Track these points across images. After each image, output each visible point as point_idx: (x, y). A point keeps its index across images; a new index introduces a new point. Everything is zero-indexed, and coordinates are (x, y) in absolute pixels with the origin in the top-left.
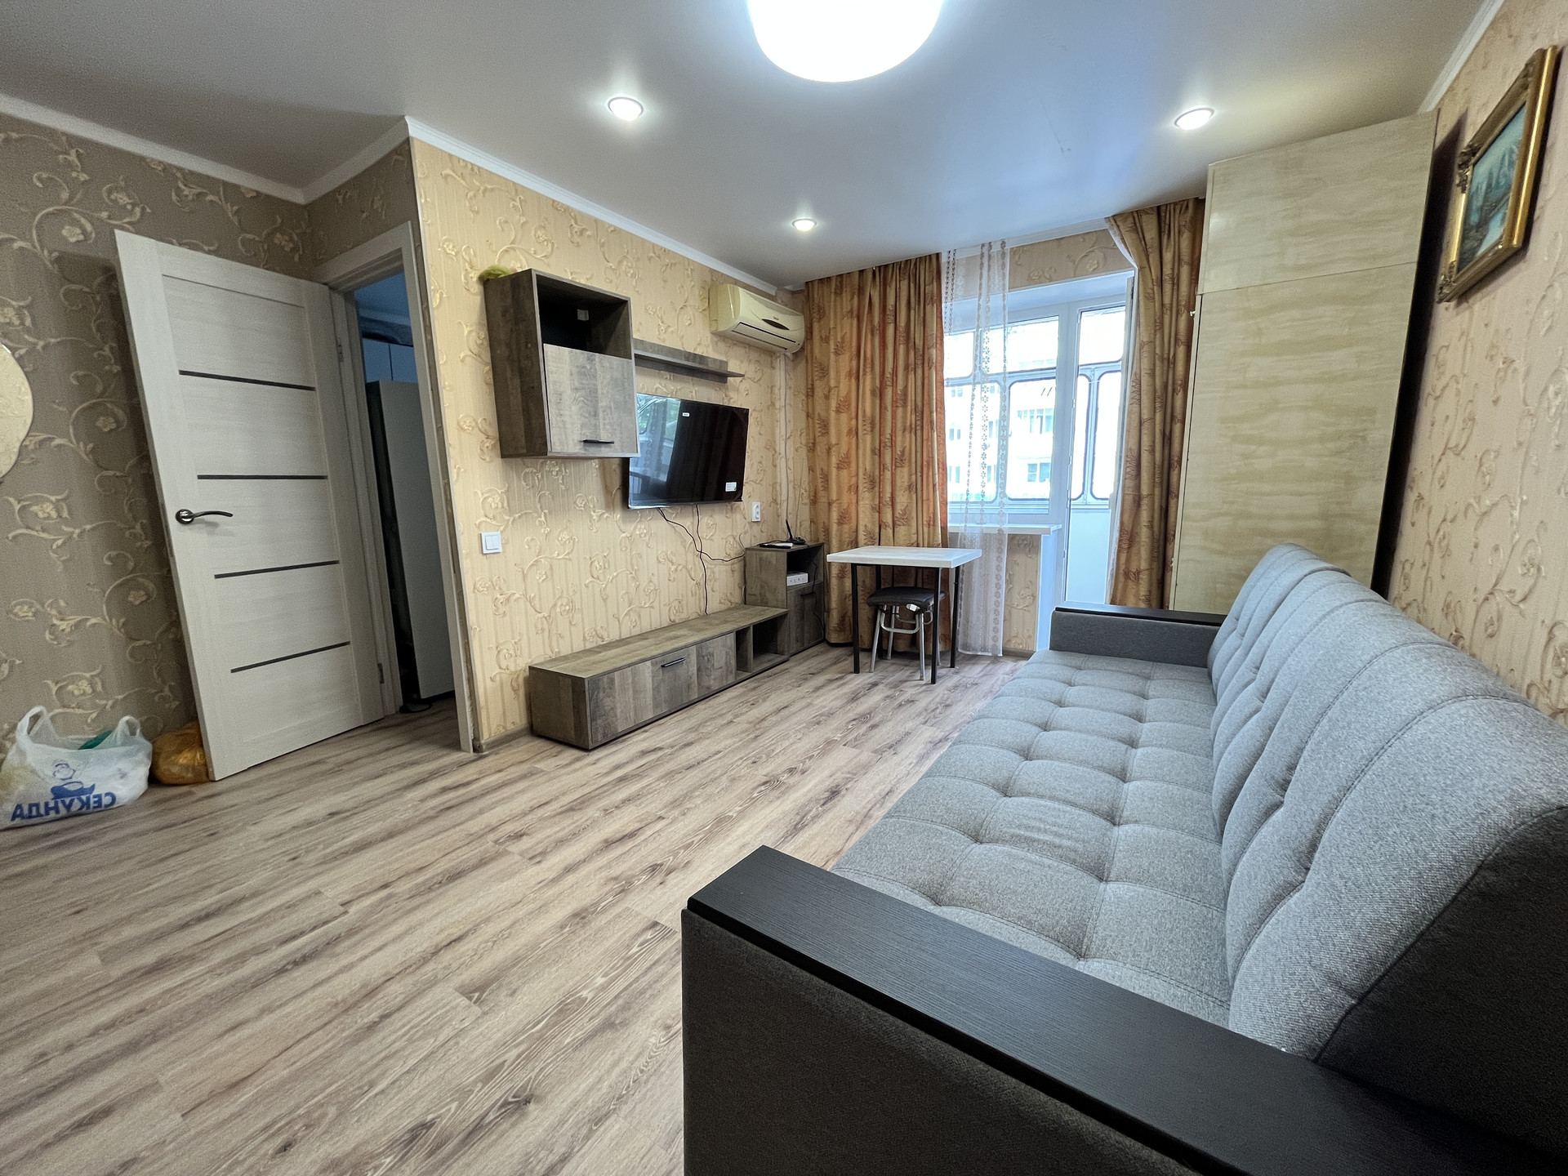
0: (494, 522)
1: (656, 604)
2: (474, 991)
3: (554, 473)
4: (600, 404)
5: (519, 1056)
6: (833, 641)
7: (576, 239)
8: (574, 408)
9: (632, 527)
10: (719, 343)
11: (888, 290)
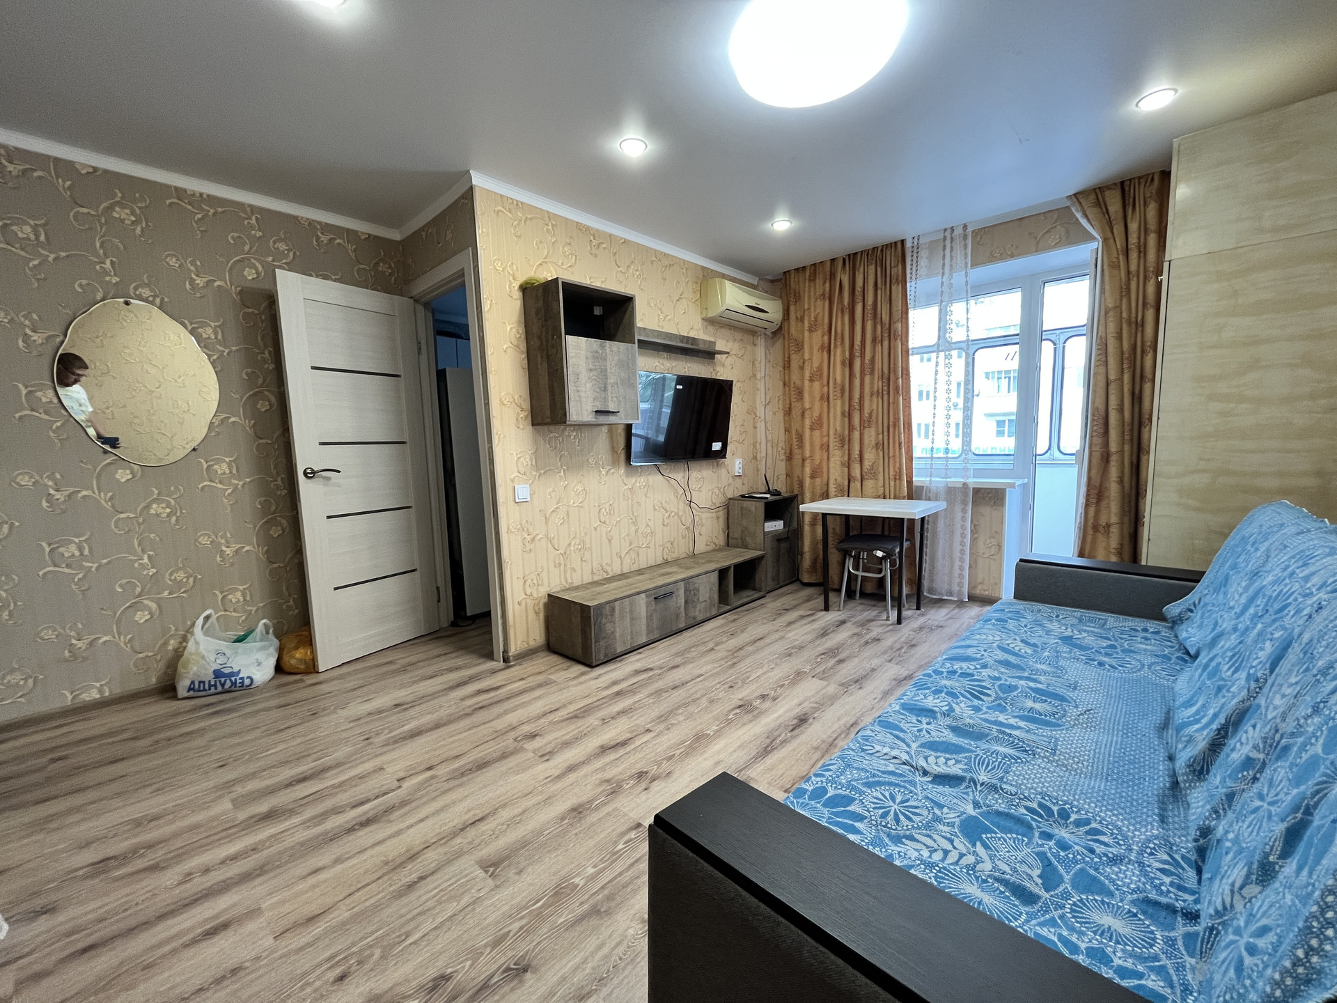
0: (525, 477)
1: (652, 545)
2: (490, 866)
3: (572, 437)
4: (609, 381)
5: (521, 928)
6: (805, 581)
7: (594, 251)
8: (588, 385)
9: (634, 481)
10: (709, 327)
11: (857, 275)
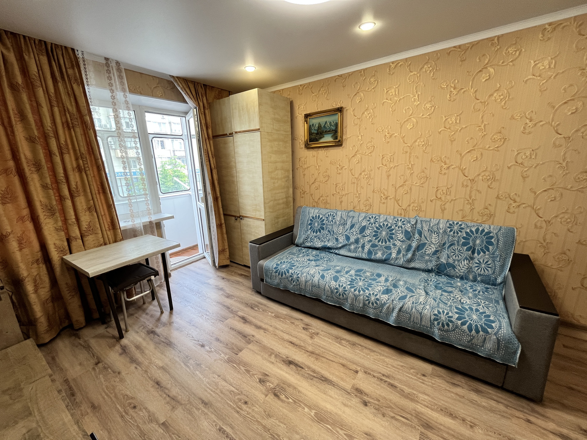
11: (26, 57)
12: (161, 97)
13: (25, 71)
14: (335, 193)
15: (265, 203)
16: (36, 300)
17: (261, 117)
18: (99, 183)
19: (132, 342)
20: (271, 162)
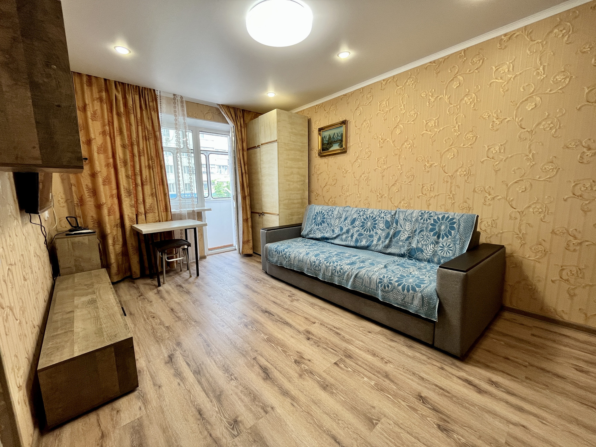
11: (127, 96)
12: (211, 120)
13: (126, 105)
14: (341, 194)
15: (279, 201)
16: (113, 251)
17: (279, 131)
18: (160, 178)
19: (165, 289)
20: (287, 167)
